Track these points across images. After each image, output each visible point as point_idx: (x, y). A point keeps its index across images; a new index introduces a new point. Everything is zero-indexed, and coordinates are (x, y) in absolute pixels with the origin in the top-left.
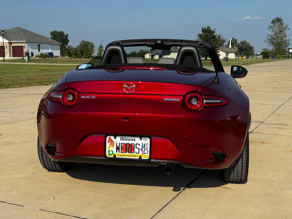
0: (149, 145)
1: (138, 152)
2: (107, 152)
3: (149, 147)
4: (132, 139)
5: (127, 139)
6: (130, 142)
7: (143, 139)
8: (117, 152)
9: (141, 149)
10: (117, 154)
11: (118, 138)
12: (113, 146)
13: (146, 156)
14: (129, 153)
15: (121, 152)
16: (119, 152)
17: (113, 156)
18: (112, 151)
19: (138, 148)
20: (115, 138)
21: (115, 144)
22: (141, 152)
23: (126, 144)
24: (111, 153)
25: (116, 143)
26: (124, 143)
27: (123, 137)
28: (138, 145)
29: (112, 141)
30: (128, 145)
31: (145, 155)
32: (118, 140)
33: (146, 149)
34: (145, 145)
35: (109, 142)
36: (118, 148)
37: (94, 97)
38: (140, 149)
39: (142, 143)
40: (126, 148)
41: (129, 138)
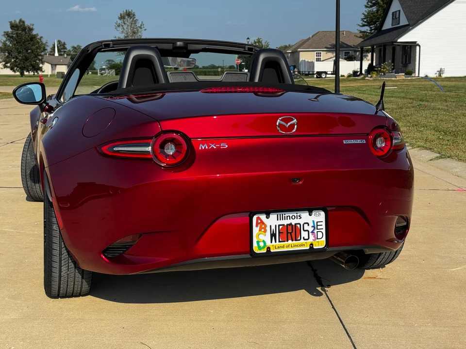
0: (324, 224)
1: (306, 237)
2: (255, 245)
3: (324, 227)
4: (296, 215)
5: (287, 216)
6: (294, 222)
7: (313, 213)
8: (271, 242)
9: (312, 232)
10: (273, 246)
11: (273, 216)
12: (265, 231)
13: (320, 243)
14: (292, 241)
15: (279, 242)
16: (276, 242)
17: (264, 251)
18: (264, 242)
19: (308, 230)
20: (268, 217)
21: (268, 229)
22: (312, 237)
23: (287, 225)
24: (262, 244)
25: (271, 226)
26: (284, 225)
27: (281, 213)
28: (306, 226)
29: (262, 223)
30: (290, 228)
31: (318, 242)
32: (273, 221)
33: (320, 231)
34: (319, 224)
35: (257, 226)
36: (273, 235)
37: (225, 146)
38: (310, 231)
39: (313, 221)
40: (288, 233)
41: (291, 215)
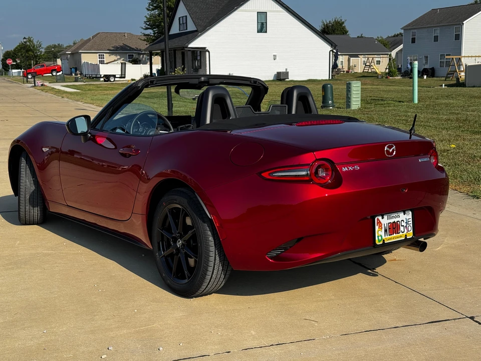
0: (411, 220)
1: (403, 231)
2: (377, 238)
3: (411, 222)
4: (397, 215)
5: (392, 217)
6: (396, 220)
7: (406, 213)
8: (385, 236)
9: (406, 227)
10: (386, 238)
11: (385, 217)
12: (382, 229)
13: (410, 234)
14: (396, 234)
15: (389, 235)
16: (387, 236)
17: (381, 243)
18: (381, 236)
19: (403, 226)
20: (383, 218)
22: (406, 231)
23: (393, 223)
24: (380, 238)
25: (384, 224)
26: (391, 223)
27: (389, 215)
28: (402, 222)
29: (380, 222)
30: (394, 225)
32: (385, 221)
33: (409, 225)
35: (377, 225)
36: (386, 231)
37: (357, 168)
39: (406, 219)
40: (393, 228)
41: (394, 216)
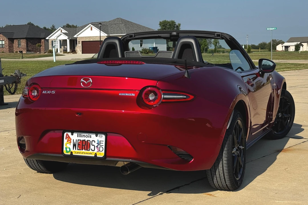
0: (104, 142)
1: (93, 149)
2: (64, 149)
3: (104, 144)
4: (88, 135)
5: (83, 135)
6: (86, 139)
7: (98, 135)
8: (73, 149)
9: (97, 147)
10: (74, 151)
11: (75, 134)
12: (70, 142)
14: (85, 150)
15: (78, 149)
16: (76, 149)
17: (69, 154)
18: (69, 148)
19: (94, 145)
20: (72, 135)
22: (96, 150)
23: (83, 140)
24: (68, 150)
25: (73, 140)
26: (81, 140)
27: (80, 133)
28: (93, 142)
29: (69, 137)
30: (84, 142)
31: (100, 153)
32: (75, 137)
33: (101, 146)
34: (101, 142)
35: (66, 139)
36: (74, 145)
37: (53, 92)
39: (98, 140)
40: (83, 145)
41: (85, 135)
